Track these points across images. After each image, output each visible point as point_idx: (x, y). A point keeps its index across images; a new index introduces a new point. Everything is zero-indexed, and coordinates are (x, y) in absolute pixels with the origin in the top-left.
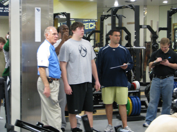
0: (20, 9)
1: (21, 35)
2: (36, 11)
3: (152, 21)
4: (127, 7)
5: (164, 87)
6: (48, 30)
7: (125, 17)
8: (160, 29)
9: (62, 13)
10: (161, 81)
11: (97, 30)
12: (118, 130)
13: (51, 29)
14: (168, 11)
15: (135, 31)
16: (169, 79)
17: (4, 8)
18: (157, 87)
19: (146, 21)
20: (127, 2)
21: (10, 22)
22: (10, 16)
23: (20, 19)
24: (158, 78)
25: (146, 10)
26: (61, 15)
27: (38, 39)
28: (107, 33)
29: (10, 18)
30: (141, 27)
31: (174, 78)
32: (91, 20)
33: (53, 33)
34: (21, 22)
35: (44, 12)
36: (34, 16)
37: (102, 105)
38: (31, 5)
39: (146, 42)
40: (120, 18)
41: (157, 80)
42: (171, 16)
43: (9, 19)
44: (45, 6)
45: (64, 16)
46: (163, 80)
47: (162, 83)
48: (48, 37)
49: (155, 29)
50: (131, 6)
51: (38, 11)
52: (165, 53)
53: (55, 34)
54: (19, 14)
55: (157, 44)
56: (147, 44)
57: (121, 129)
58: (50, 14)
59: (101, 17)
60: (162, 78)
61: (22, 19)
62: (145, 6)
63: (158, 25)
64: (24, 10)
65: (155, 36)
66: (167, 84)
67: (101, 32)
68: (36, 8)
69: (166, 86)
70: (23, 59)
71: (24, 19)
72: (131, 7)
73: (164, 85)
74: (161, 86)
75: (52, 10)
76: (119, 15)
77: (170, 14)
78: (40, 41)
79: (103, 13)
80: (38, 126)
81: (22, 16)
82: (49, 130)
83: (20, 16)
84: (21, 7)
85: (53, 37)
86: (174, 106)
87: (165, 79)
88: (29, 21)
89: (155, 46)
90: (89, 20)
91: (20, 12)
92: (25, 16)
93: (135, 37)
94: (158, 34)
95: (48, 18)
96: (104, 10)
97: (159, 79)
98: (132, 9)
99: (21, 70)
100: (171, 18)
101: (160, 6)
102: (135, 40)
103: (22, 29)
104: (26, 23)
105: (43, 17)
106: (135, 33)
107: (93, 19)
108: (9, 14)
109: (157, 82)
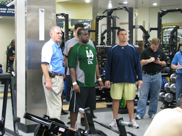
0: (25, 10)
1: (26, 34)
2: (40, 12)
3: (144, 22)
4: (121, 9)
5: (154, 83)
6: (53, 30)
7: (119, 18)
8: (151, 29)
9: (61, 14)
10: (152, 77)
11: (92, 30)
12: (119, 122)
13: (55, 28)
14: (159, 13)
15: (129, 31)
16: (159, 75)
17: (7, 9)
18: (148, 82)
19: (137, 22)
20: (120, 4)
21: (16, 22)
22: (16, 16)
23: (26, 19)
24: (148, 75)
25: (137, 11)
26: (60, 15)
27: (42, 38)
28: (102, 32)
29: (16, 18)
30: (134, 27)
31: (162, 74)
32: (85, 20)
33: (57, 32)
34: (26, 22)
35: (47, 13)
36: (38, 16)
37: (98, 99)
38: (35, 7)
39: (137, 41)
40: (114, 19)
41: (147, 76)
42: (161, 17)
43: (15, 20)
44: (48, 7)
45: (63, 17)
46: (154, 76)
47: (152, 79)
48: (52, 36)
49: (147, 29)
50: (125, 7)
51: (41, 12)
52: (155, 51)
53: (58, 33)
54: (24, 15)
55: (149, 43)
56: (138, 42)
57: (122, 122)
58: (53, 14)
59: (97, 18)
60: (153, 75)
61: (27, 19)
62: (137, 8)
63: (149, 26)
64: (29, 11)
65: (147, 35)
66: (157, 80)
67: (96, 31)
68: (40, 10)
69: (156, 81)
70: (28, 56)
71: (29, 19)
72: (125, 9)
73: (154, 81)
74: (152, 81)
75: (54, 11)
76: (113, 16)
77: (161, 15)
78: (44, 40)
79: (97, 14)
80: (45, 119)
81: (27, 17)
82: (54, 122)
83: (26, 17)
84: (26, 8)
85: (57, 36)
86: (165, 100)
87: (155, 75)
88: (33, 21)
89: (147, 44)
90: (84, 21)
91: (26, 13)
92: (30, 17)
93: (129, 36)
94: (149, 33)
95: (51, 18)
96: (98, 12)
97: (150, 75)
98: (126, 10)
99: (26, 67)
100: (161, 19)
101: (150, 8)
102: (129, 39)
103: (27, 29)
104: (30, 23)
105: (46, 18)
106: (129, 32)
107: (87, 20)
108: (15, 14)
109: (147, 78)
